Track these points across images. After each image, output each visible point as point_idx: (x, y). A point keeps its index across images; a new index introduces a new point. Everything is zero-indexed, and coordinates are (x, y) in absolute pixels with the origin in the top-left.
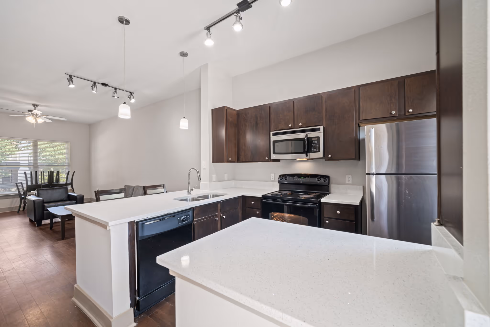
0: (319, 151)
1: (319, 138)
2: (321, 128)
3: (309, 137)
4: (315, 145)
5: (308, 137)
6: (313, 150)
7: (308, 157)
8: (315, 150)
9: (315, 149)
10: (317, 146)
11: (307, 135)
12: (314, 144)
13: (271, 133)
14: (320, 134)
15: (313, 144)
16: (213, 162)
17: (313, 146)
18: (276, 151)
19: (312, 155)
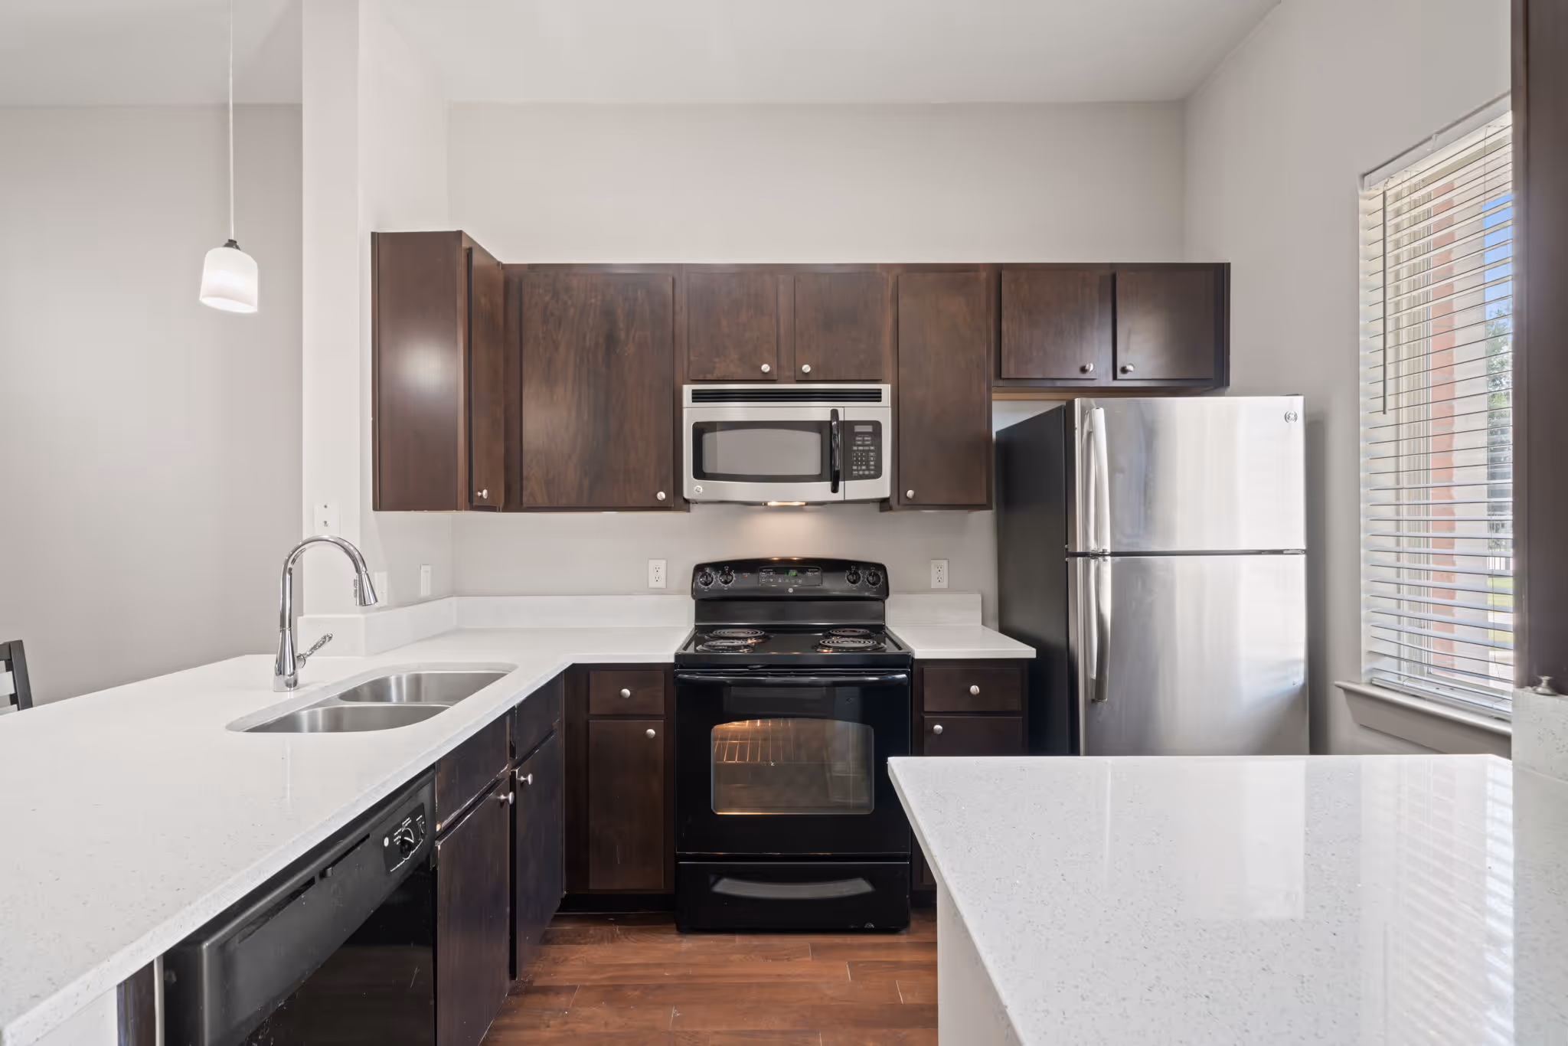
0: (878, 474)
1: (877, 425)
2: (886, 389)
3: (844, 422)
4: (863, 451)
5: (841, 418)
6: (855, 468)
7: (838, 497)
8: (864, 470)
9: (864, 467)
10: (872, 454)
11: (834, 413)
12: (861, 448)
13: (687, 390)
14: (881, 413)
15: (855, 448)
16: (379, 505)
17: (857, 457)
18: (708, 468)
19: (853, 489)
